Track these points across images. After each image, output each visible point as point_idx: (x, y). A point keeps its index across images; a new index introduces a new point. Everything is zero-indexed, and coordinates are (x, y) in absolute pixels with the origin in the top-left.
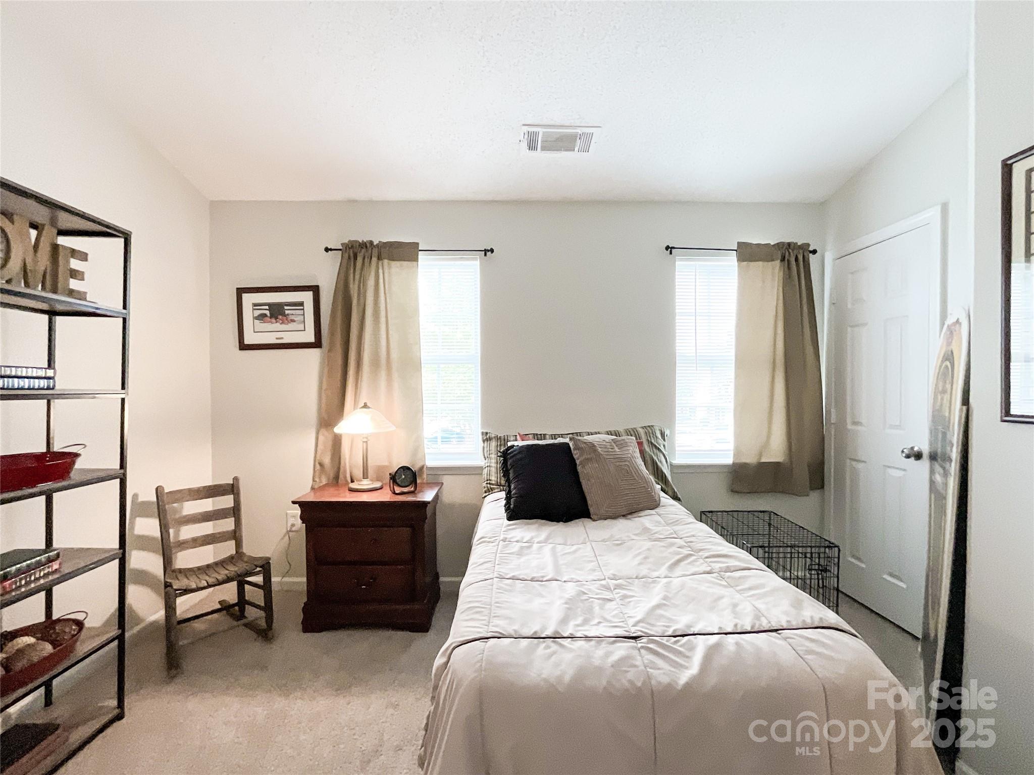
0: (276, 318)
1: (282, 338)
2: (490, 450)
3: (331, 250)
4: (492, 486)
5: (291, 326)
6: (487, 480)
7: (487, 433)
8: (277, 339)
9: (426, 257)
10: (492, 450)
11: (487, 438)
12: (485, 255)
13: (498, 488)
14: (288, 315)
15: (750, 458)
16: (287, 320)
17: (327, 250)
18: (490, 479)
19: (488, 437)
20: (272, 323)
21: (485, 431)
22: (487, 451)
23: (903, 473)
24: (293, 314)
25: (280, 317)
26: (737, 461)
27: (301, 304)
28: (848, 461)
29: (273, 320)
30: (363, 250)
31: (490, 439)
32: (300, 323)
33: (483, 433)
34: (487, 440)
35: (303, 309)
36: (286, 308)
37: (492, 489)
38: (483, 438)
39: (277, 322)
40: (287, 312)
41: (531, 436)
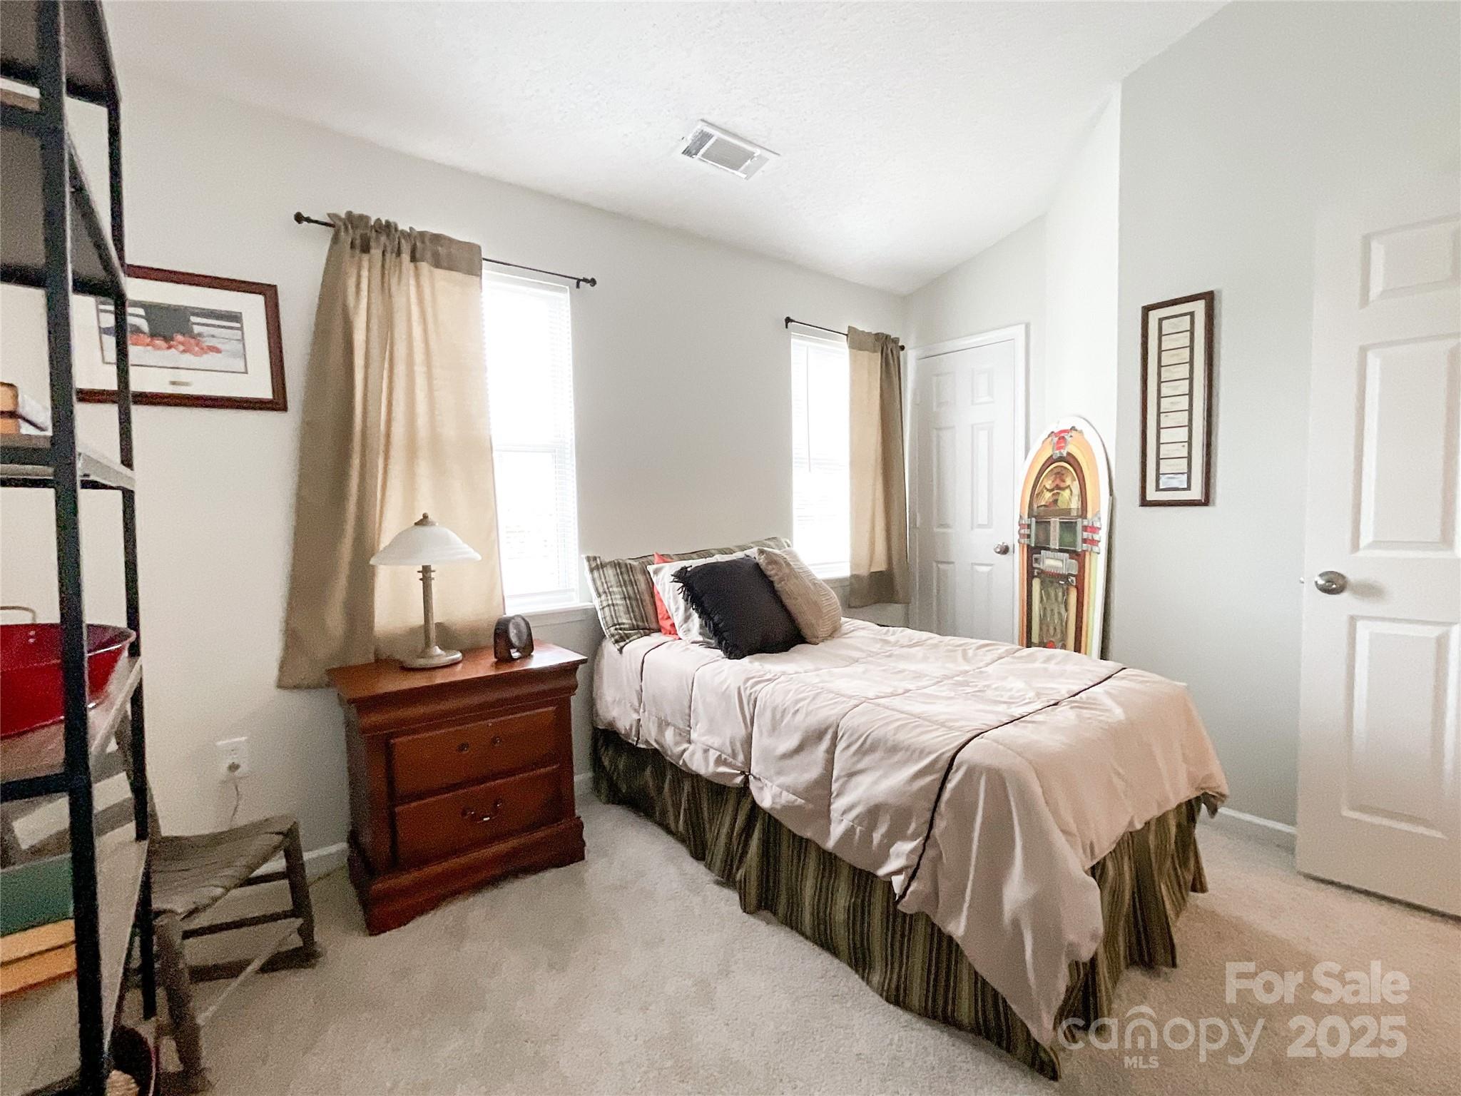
0: (168, 339)
1: (186, 384)
2: (606, 583)
3: (309, 220)
4: (626, 632)
5: (209, 360)
6: (615, 625)
7: (595, 559)
8: (173, 383)
9: (498, 274)
10: (610, 582)
11: (596, 566)
12: (578, 286)
13: (635, 634)
14: (200, 335)
15: (864, 571)
16: (197, 345)
17: (299, 218)
18: (620, 622)
19: (599, 563)
20: (157, 348)
21: (591, 555)
22: (602, 583)
23: (990, 568)
24: (213, 336)
25: (180, 337)
26: (854, 573)
27: (235, 317)
28: (934, 564)
29: (159, 342)
30: (383, 239)
31: (603, 566)
32: (234, 355)
33: (588, 559)
34: (597, 568)
35: (241, 329)
36: (193, 319)
37: (628, 636)
38: (590, 565)
39: (170, 347)
40: (197, 329)
41: (656, 559)
